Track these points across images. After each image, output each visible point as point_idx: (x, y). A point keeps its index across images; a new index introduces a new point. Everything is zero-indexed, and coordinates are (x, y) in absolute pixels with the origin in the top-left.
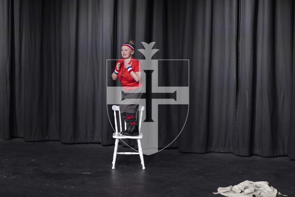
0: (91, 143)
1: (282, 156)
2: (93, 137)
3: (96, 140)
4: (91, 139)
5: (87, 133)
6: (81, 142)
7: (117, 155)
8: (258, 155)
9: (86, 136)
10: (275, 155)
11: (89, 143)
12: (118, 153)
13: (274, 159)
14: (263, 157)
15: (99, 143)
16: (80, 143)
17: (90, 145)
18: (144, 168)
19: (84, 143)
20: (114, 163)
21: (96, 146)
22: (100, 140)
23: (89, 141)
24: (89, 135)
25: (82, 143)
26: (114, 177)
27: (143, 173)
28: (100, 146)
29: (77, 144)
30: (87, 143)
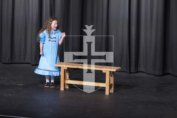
0: (24, 63)
2: (25, 59)
3: (27, 61)
4: (24, 60)
5: (20, 56)
8: (143, 72)
9: (20, 58)
11: (22, 63)
14: (146, 73)
15: (29, 63)
16: (15, 63)
17: (23, 65)
19: (18, 63)
21: (27, 65)
22: (30, 62)
23: (22, 62)
24: (22, 57)
25: (17, 63)
28: (30, 65)
29: (14, 63)
30: (21, 63)
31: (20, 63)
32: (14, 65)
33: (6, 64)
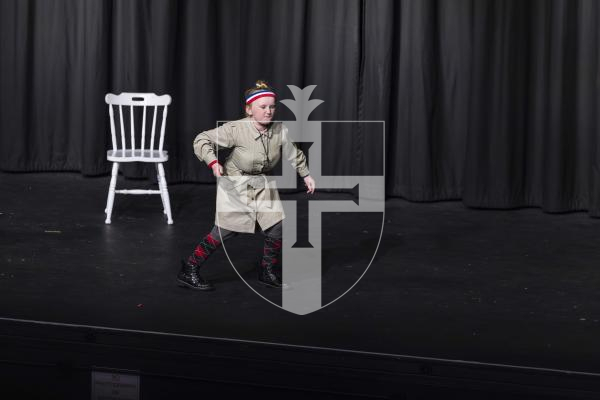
0: (62, 171)
1: (451, 200)
2: (65, 158)
3: (70, 165)
4: (61, 163)
5: (51, 150)
6: (40, 169)
7: (116, 195)
8: (401, 197)
9: (51, 156)
10: (436, 198)
11: (57, 171)
12: (118, 192)
13: (435, 205)
14: (411, 201)
15: (78, 172)
16: (38, 172)
17: (58, 175)
18: (170, 221)
19: (46, 171)
20: (109, 210)
21: (71, 176)
22: (80, 166)
23: (56, 168)
24: (56, 154)
25: (42, 171)
26: (108, 240)
27: (168, 232)
28: (79, 177)
29: (33, 172)
30: (53, 171)
31: (49, 171)
32: (35, 176)
33: (13, 172)
